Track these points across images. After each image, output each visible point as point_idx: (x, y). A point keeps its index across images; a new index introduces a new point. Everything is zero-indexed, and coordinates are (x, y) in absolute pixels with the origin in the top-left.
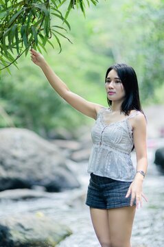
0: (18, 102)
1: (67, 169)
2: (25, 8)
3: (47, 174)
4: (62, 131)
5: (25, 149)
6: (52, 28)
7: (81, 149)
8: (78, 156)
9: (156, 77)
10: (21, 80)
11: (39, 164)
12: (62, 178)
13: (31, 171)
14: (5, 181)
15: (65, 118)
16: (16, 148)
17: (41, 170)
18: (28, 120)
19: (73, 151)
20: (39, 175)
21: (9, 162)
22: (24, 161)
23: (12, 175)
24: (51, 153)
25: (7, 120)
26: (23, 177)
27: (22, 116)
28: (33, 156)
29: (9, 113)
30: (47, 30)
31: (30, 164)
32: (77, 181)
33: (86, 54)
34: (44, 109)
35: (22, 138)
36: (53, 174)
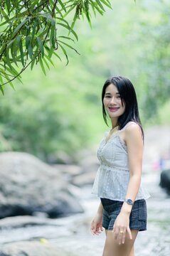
0: (15, 126)
1: (70, 194)
2: (30, 18)
3: (49, 200)
4: (62, 155)
5: (25, 174)
6: (58, 39)
7: (83, 173)
8: (79, 180)
9: (159, 95)
10: (19, 102)
11: (41, 190)
12: (65, 204)
13: (32, 197)
14: (5, 207)
15: (64, 141)
16: (16, 173)
17: (42, 195)
18: (26, 144)
19: (74, 176)
20: (41, 201)
21: (8, 188)
22: (24, 186)
23: (12, 201)
24: (52, 177)
25: (5, 145)
26: (24, 203)
27: (20, 140)
28: (34, 181)
29: (7, 138)
30: (54, 41)
31: (31, 190)
32: (80, 206)
33: (84, 75)
34: (43, 132)
35: (22, 163)
36: (56, 199)
